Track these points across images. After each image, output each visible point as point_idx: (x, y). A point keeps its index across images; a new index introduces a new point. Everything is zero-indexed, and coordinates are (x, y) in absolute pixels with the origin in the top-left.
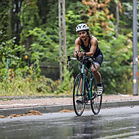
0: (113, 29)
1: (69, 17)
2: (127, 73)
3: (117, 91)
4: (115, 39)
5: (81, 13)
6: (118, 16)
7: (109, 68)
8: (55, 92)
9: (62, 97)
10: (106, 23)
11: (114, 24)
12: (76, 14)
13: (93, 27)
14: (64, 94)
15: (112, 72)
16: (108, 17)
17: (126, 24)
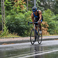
0: (25, 8)
1: (6, 3)
4: (26, 12)
5: (11, 1)
7: (24, 25)
9: (3, 38)
10: (23, 6)
11: (26, 6)
12: (9, 2)
13: (17, 7)
15: (25, 27)
16: (23, 3)
17: (31, 6)
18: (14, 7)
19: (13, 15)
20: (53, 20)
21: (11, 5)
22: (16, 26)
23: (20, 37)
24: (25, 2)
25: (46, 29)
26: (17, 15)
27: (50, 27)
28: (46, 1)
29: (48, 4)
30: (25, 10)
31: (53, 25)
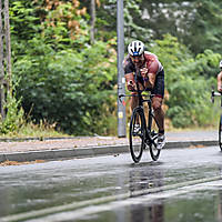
0: (86, 32)
1: (16, 13)
2: (109, 103)
3: (93, 131)
4: (89, 47)
5: (35, 4)
7: (81, 93)
9: (5, 140)
10: (75, 22)
11: (89, 24)
12: (26, 8)
13: (54, 28)
14: (7, 136)
15: (85, 101)
16: (78, 12)
17: (106, 24)
18: (46, 26)
19: (42, 57)
20: (183, 74)
21: (35, 19)
22: (53, 95)
23: (66, 136)
24: (84, 9)
26: (57, 57)
27: (175, 98)
28: (161, 5)
29: (167, 16)
30: (83, 39)
31: (183, 93)
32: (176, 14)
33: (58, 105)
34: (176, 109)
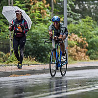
0: (49, 15)
6: (53, 5)
7: (47, 44)
8: (6, 62)
9: (12, 65)
10: (44, 10)
11: (50, 11)
12: (21, 4)
14: (13, 64)
15: (49, 47)
16: (46, 6)
17: (59, 11)
18: (31, 12)
20: (95, 35)
22: (34, 44)
23: (40, 63)
24: (48, 5)
25: (84, 50)
26: (36, 27)
27: (91, 46)
28: (84, 2)
29: (87, 7)
30: (48, 18)
31: (95, 44)
32: (91, 7)
33: (36, 49)
34: (91, 51)
